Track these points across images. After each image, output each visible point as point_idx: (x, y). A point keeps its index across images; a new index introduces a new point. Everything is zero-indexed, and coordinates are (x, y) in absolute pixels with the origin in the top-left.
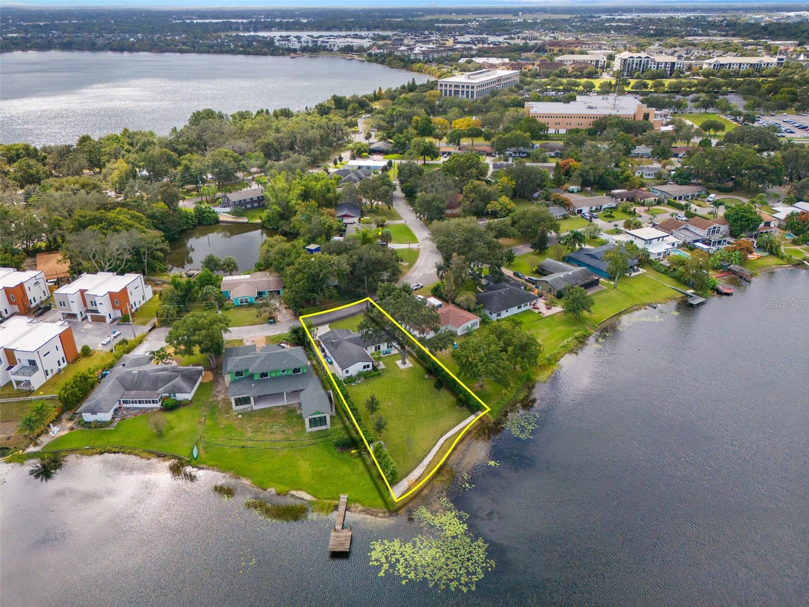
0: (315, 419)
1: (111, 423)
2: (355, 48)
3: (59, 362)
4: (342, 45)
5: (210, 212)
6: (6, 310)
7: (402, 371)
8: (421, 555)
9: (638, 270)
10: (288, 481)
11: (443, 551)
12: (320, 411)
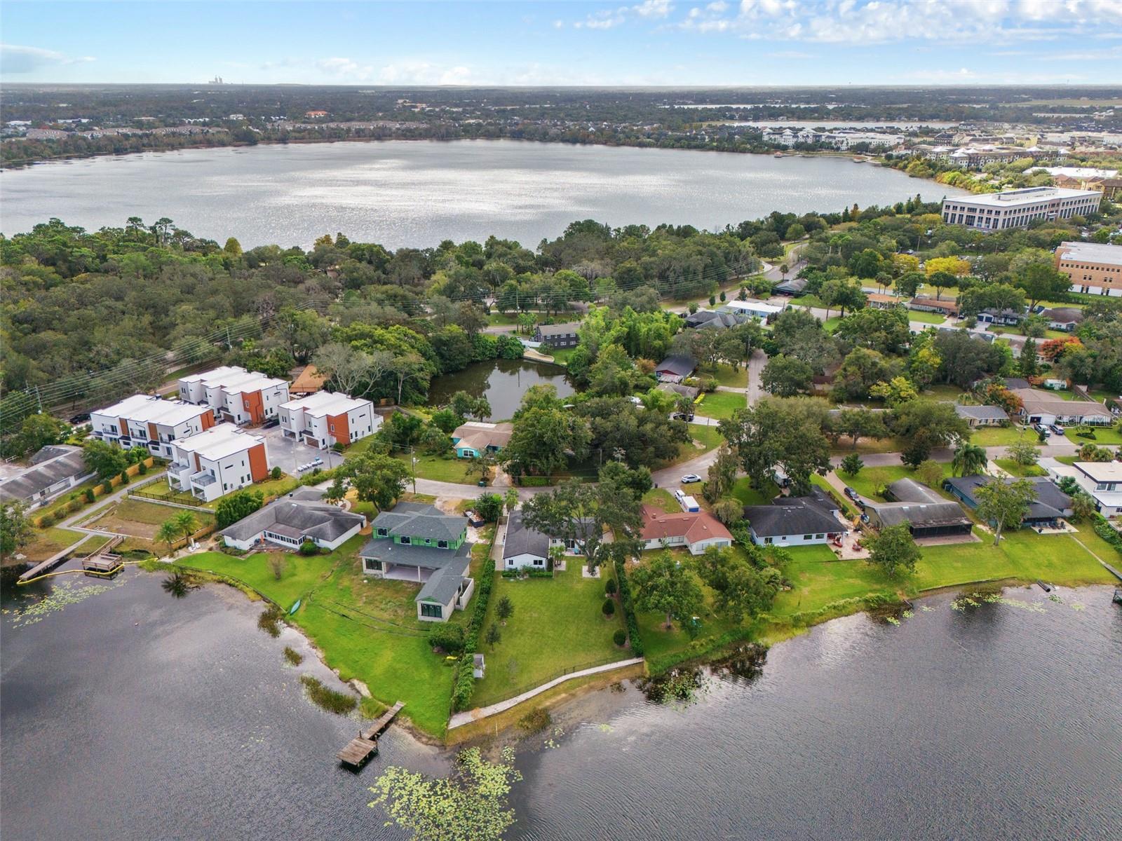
0: (428, 606)
1: (246, 552)
2: (872, 147)
3: (242, 478)
4: (852, 142)
5: (514, 344)
6: (239, 416)
7: (581, 580)
8: (430, 802)
9: (1063, 526)
10: (358, 667)
11: (458, 806)
12: (434, 597)
